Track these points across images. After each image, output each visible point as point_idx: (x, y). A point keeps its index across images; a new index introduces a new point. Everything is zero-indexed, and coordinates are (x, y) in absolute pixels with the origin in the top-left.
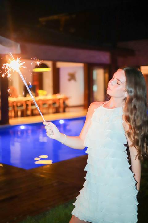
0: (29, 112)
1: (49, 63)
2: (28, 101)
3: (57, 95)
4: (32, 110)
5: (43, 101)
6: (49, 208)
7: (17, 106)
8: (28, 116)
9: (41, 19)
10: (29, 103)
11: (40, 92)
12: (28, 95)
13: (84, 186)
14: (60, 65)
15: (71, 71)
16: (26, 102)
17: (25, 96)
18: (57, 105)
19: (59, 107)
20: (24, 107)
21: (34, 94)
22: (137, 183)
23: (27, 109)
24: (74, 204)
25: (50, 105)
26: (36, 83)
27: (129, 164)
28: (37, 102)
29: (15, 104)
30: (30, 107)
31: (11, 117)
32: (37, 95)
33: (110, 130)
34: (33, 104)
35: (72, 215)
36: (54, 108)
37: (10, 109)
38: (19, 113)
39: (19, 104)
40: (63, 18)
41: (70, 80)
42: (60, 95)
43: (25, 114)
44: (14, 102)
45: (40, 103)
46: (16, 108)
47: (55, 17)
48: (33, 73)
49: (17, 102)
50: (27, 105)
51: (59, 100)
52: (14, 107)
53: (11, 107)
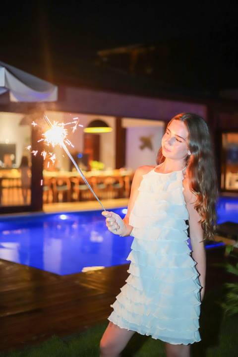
0: (75, 196)
1: (111, 120)
2: (75, 177)
3: (121, 169)
4: (81, 193)
5: (98, 178)
6: (86, 327)
7: (57, 185)
8: (73, 201)
9: (100, 53)
10: (76, 181)
11: (94, 164)
12: (74, 169)
13: (126, 283)
14: (127, 123)
15: (145, 134)
16: (71, 178)
17: (71, 170)
18: (120, 185)
19: (124, 189)
20: (68, 187)
21: (85, 168)
22: (200, 275)
23: (72, 191)
24: (111, 306)
25: (108, 185)
26: (89, 151)
27: (189, 249)
28: (89, 179)
29: (54, 182)
30: (77, 188)
31: (47, 202)
32: (89, 169)
33: (165, 201)
34: (81, 183)
35: (109, 321)
36: (115, 190)
37: (46, 189)
38: (61, 197)
39: (60, 183)
40: (134, 51)
41: (142, 148)
42: (126, 170)
43: (68, 198)
44: (53, 178)
45: (94, 181)
46: (55, 188)
47: (122, 50)
48: (86, 134)
49: (57, 179)
50: (73, 184)
51: (124, 177)
52: (52, 186)
53: (47, 185)
